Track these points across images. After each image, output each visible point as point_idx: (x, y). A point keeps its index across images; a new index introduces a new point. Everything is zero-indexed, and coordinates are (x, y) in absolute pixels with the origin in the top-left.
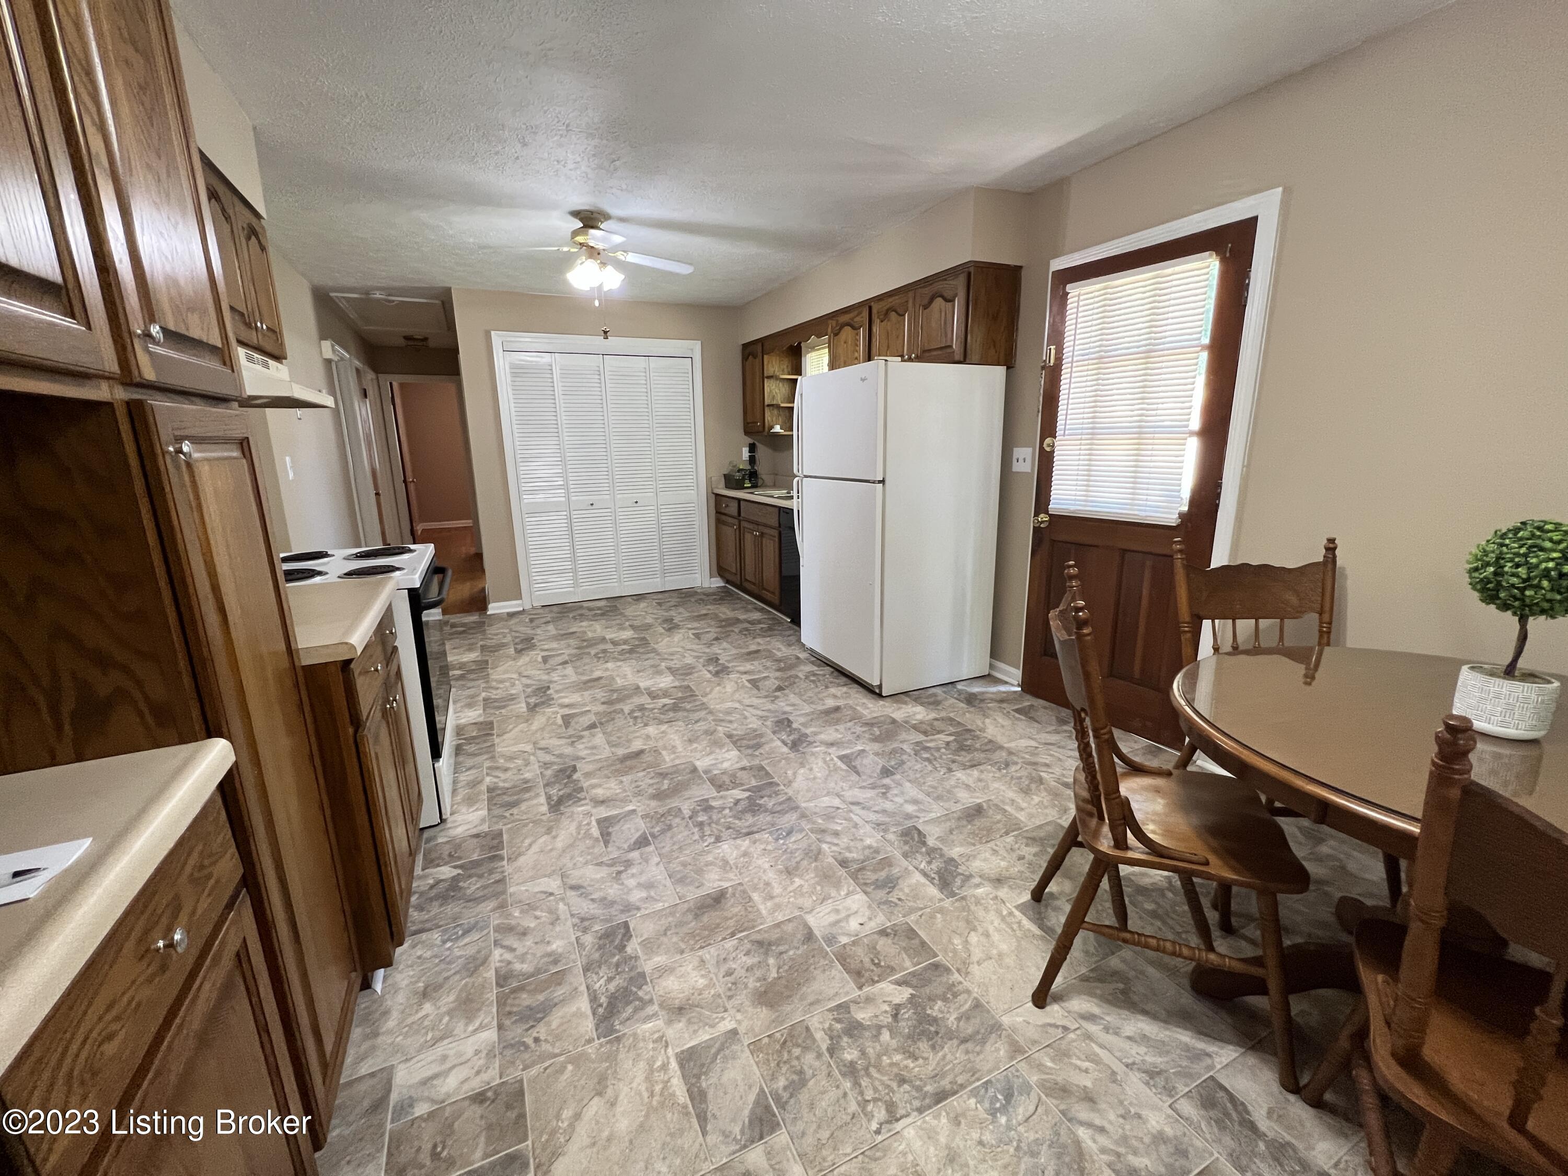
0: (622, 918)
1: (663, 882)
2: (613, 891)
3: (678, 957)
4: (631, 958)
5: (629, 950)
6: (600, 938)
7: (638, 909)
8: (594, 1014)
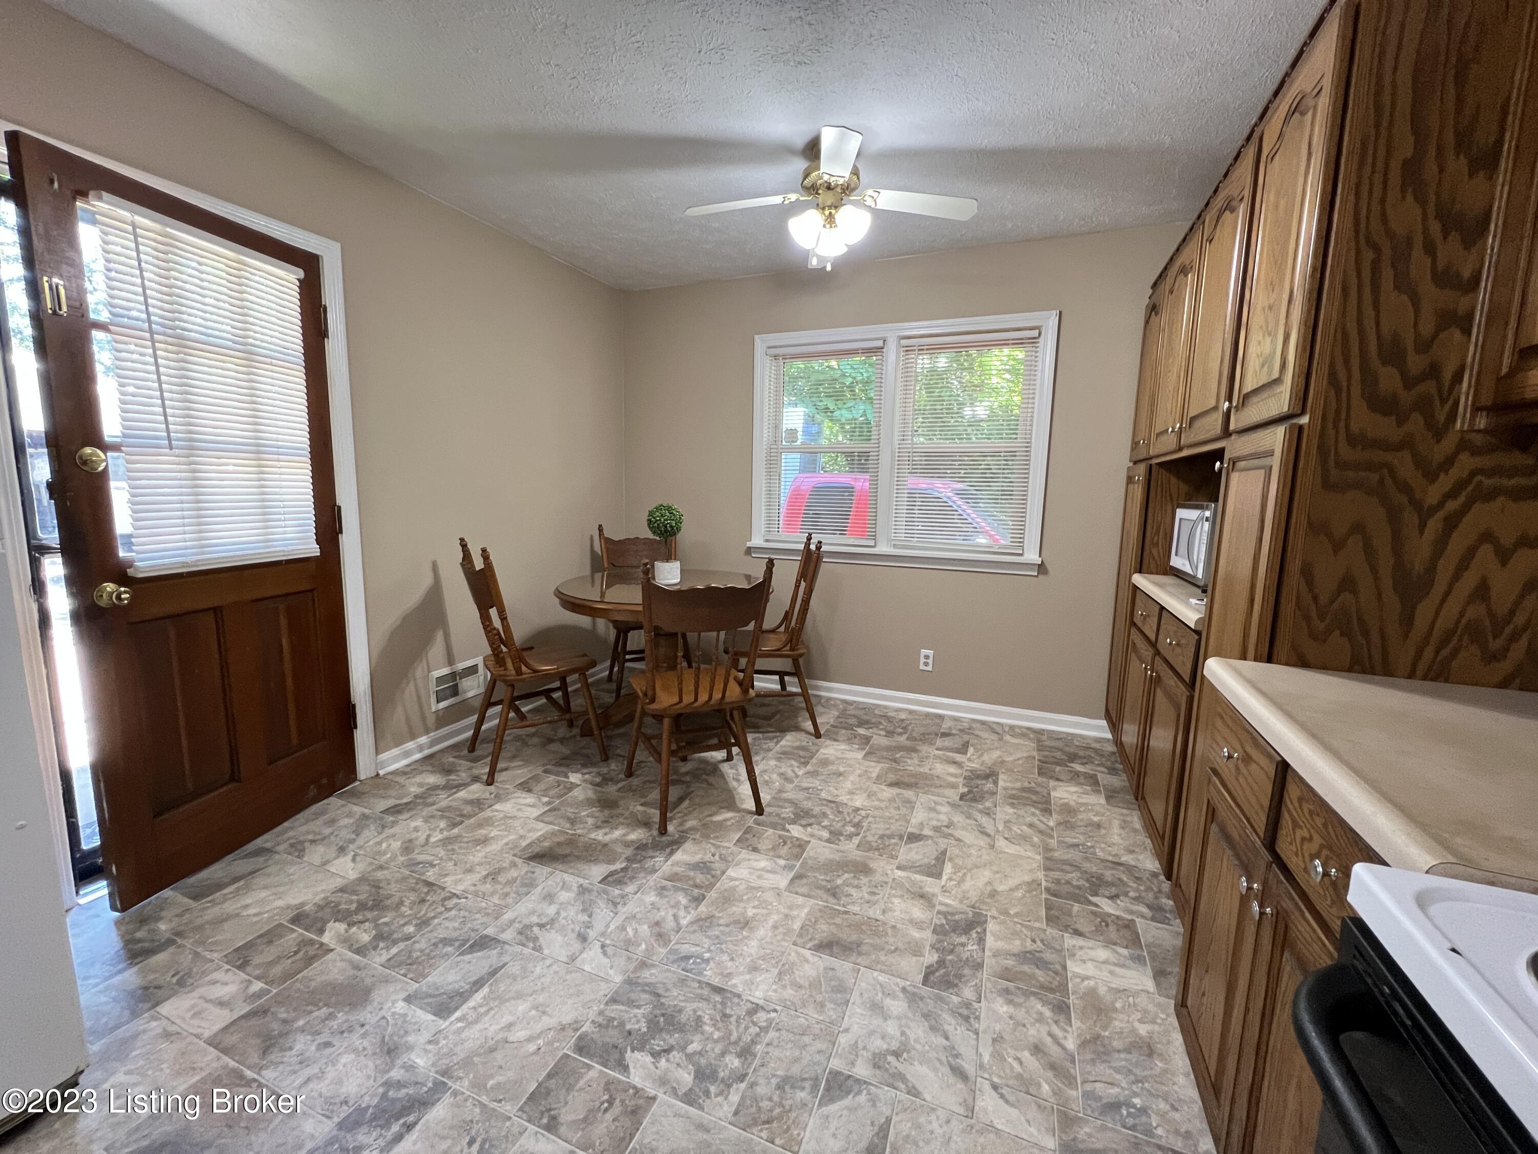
0: (926, 991)
1: (859, 1001)
2: (918, 1031)
3: (899, 926)
4: (937, 950)
5: (935, 957)
6: (956, 985)
7: (904, 989)
8: (985, 930)
